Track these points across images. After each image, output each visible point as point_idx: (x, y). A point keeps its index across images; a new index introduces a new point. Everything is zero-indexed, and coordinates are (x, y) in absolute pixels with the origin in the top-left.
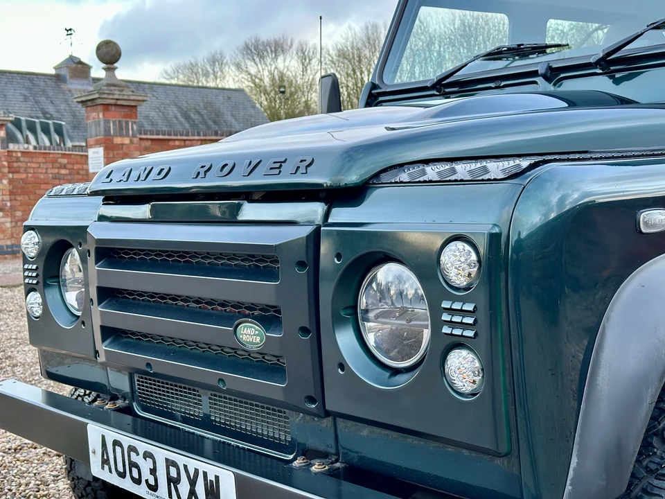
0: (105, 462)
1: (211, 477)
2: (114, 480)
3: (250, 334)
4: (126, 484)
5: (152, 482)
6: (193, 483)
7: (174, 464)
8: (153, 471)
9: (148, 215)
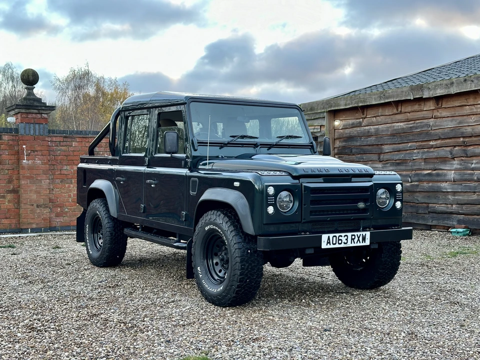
0: (329, 243)
1: (364, 235)
2: (332, 246)
3: (361, 205)
4: (337, 246)
5: (346, 242)
6: (359, 238)
7: (354, 235)
8: (347, 240)
9: (323, 181)
